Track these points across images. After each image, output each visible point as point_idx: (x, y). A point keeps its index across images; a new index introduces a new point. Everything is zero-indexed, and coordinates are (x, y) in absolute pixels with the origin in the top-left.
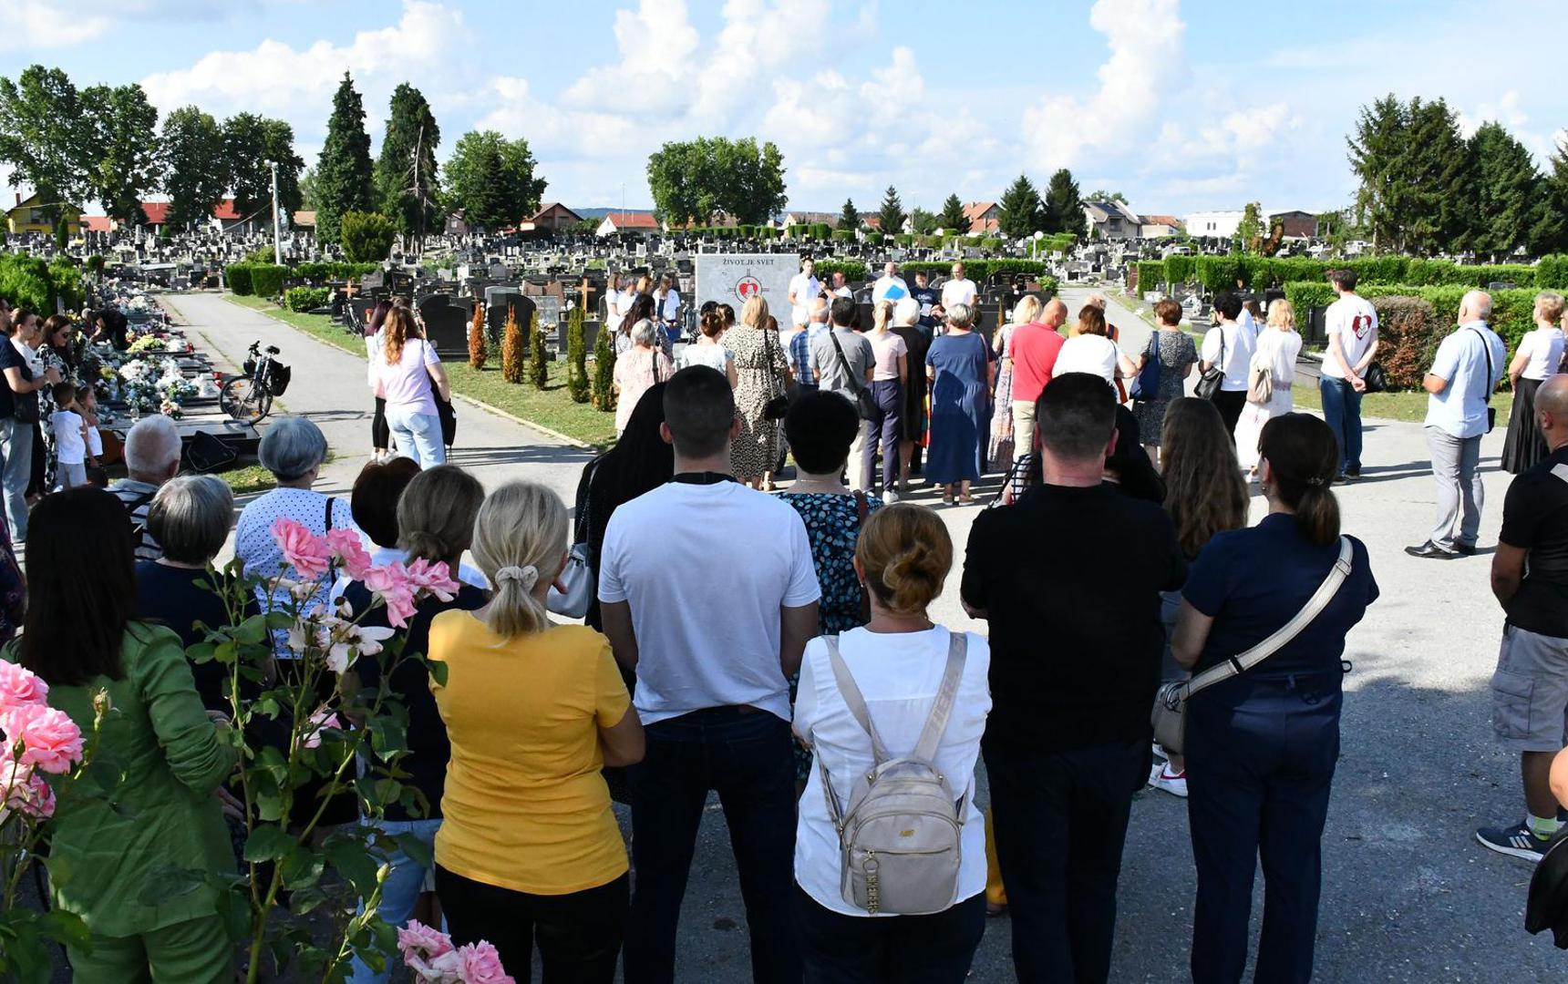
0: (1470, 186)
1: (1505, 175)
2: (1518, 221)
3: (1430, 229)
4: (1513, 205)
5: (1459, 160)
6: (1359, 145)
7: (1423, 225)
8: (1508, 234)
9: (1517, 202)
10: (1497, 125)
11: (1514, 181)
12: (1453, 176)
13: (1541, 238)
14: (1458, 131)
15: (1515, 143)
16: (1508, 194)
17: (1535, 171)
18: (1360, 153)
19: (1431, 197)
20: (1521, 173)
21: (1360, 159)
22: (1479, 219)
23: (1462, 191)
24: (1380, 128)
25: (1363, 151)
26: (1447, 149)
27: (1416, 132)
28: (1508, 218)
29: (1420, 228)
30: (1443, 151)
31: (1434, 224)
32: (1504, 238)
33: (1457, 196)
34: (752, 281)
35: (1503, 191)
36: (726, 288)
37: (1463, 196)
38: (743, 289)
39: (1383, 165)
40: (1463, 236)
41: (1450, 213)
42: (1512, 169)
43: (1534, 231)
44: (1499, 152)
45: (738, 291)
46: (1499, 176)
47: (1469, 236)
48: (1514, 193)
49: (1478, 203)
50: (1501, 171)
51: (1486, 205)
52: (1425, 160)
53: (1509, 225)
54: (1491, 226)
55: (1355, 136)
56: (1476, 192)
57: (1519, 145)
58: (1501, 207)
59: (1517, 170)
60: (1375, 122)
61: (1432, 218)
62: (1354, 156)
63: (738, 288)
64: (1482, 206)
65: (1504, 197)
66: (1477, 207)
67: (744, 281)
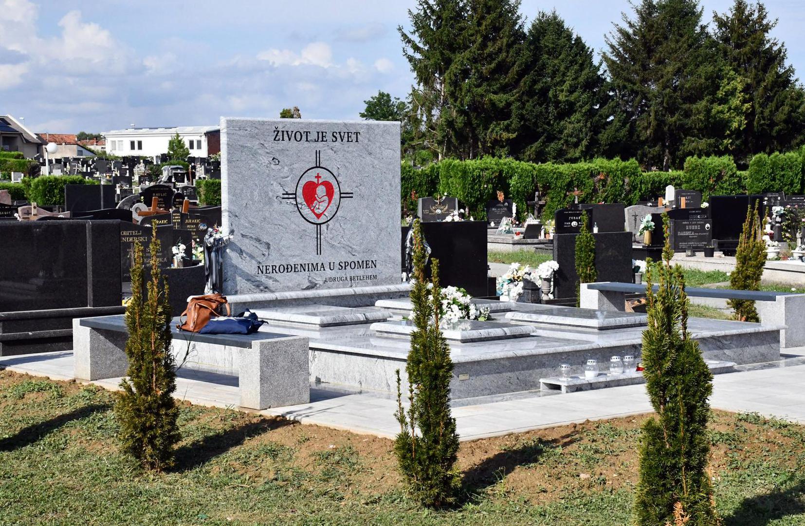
0: (538, 87)
1: (571, 74)
2: (589, 125)
3: (505, 135)
4: (581, 107)
5: (526, 54)
6: (416, 38)
7: (497, 131)
8: (580, 141)
9: (585, 103)
10: (555, 18)
11: (581, 79)
12: (521, 75)
13: (611, 144)
14: (520, 22)
15: (574, 36)
16: (576, 94)
17: (598, 69)
18: (416, 48)
19: (500, 99)
20: (586, 71)
21: (418, 56)
22: (548, 124)
23: (530, 93)
24: (439, 17)
25: (421, 45)
26: (514, 43)
27: (479, 24)
28: (579, 121)
29: (494, 135)
30: (509, 46)
31: (507, 129)
32: (576, 145)
33: (525, 98)
34: (325, 176)
35: (571, 91)
36: (280, 192)
37: (532, 97)
38: (310, 192)
39: (448, 62)
40: (537, 145)
41: (522, 117)
42: (576, 67)
43: (604, 137)
44: (562, 47)
45: (301, 199)
46: (564, 75)
47: (544, 143)
48: (582, 93)
49: (548, 106)
50: (567, 68)
51: (556, 107)
52: (491, 57)
53: (581, 131)
54: (561, 132)
55: (409, 27)
56: (545, 91)
57: (578, 39)
58: (568, 110)
59: (582, 67)
60: (433, 11)
61: (506, 122)
62: (411, 51)
63: (300, 191)
64: (551, 109)
65: (572, 98)
66: (547, 108)
67: (311, 177)
